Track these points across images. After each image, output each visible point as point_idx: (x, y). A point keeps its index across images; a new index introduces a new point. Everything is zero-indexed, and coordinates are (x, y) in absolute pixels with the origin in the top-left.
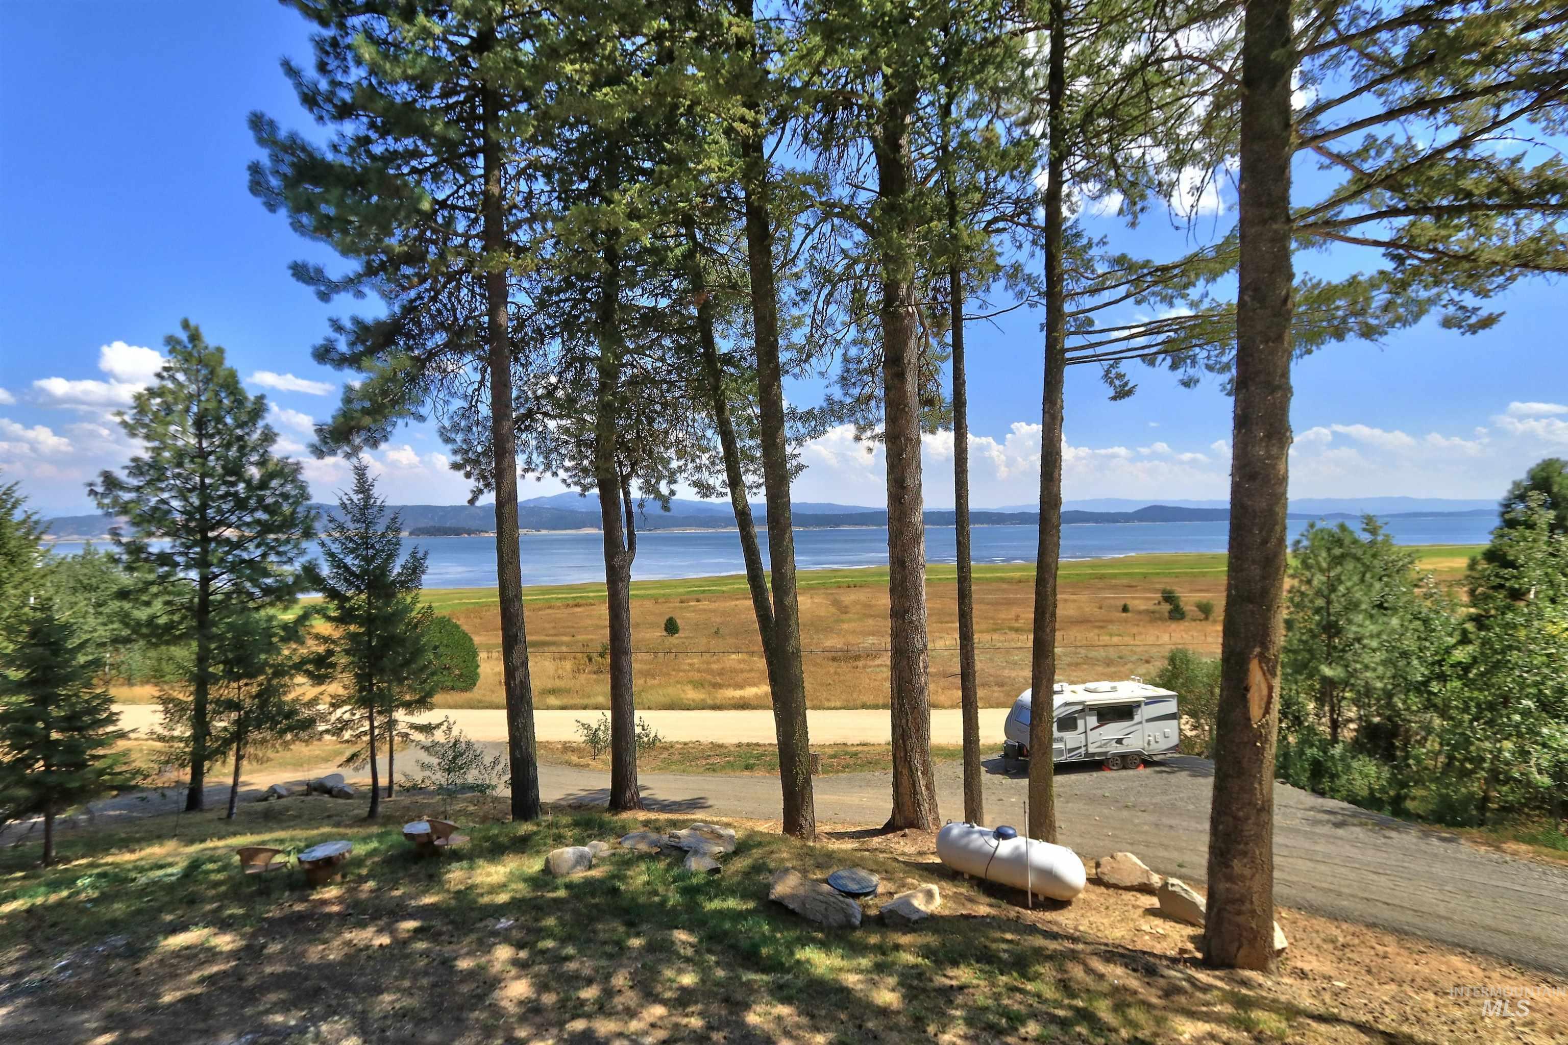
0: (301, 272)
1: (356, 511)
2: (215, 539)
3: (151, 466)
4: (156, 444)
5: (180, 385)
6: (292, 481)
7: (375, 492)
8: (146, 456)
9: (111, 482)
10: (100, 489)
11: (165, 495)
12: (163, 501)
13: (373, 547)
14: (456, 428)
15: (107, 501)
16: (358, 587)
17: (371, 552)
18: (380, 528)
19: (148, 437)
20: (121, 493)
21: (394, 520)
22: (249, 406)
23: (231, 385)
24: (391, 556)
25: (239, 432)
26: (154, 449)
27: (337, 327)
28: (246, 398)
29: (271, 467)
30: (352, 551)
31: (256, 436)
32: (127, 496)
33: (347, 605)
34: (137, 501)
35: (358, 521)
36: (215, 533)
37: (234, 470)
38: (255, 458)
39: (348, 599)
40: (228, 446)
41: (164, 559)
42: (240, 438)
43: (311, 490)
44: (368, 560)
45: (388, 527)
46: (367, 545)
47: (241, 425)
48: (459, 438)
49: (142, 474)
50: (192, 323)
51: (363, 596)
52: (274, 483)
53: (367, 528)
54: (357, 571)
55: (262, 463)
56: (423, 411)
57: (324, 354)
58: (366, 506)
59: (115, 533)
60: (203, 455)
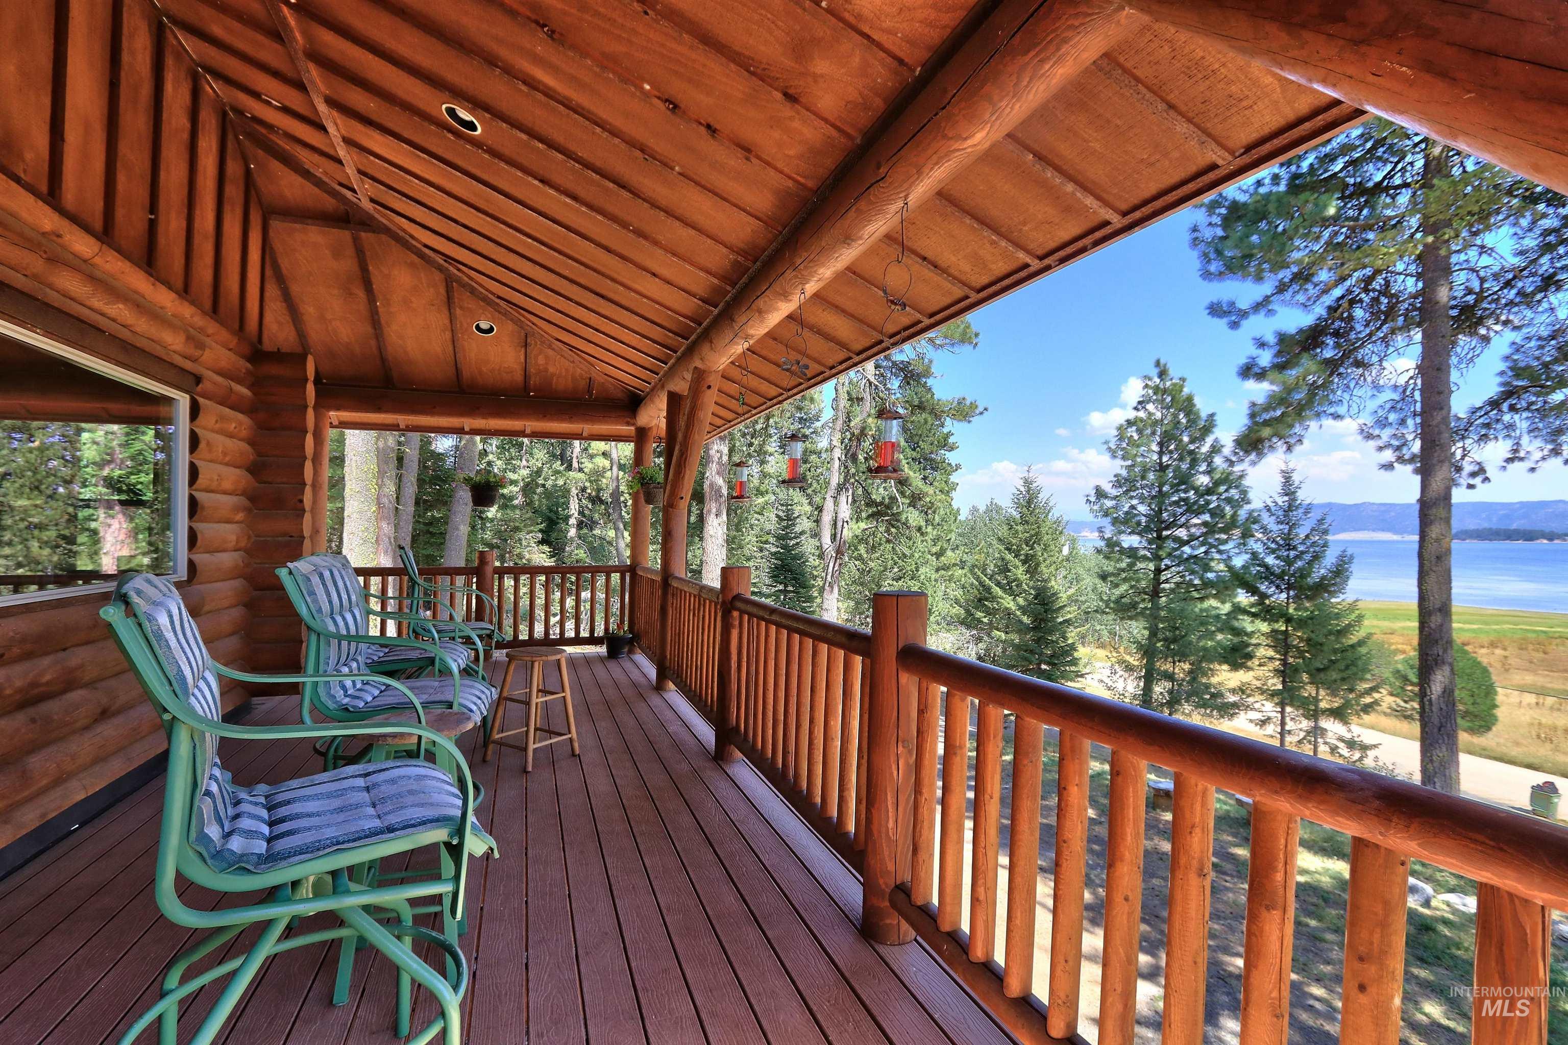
0: (1216, 310)
1: (1280, 513)
2: (1168, 537)
3: (1126, 480)
4: (1129, 463)
5: (1150, 414)
6: (1237, 487)
7: (1301, 495)
8: (1124, 473)
9: (1100, 494)
10: (1093, 499)
11: (1134, 502)
12: (1133, 507)
13: (1295, 548)
14: (1382, 423)
15: (1095, 508)
16: (1278, 587)
17: (1292, 554)
18: (1302, 532)
19: (1124, 458)
20: (1106, 501)
21: (1321, 521)
22: (1202, 424)
23: (1188, 406)
24: (1316, 557)
25: (1192, 447)
26: (1128, 467)
27: (1262, 345)
28: (1199, 417)
29: (1217, 476)
30: (1273, 551)
31: (1205, 449)
32: (1109, 503)
33: (1267, 602)
34: (1116, 508)
35: (1281, 523)
36: (1169, 532)
37: (1184, 480)
38: (1203, 467)
39: (1268, 597)
40: (1181, 459)
41: (1132, 553)
42: (1191, 452)
43: (1251, 495)
44: (1289, 562)
45: (1313, 529)
46: (1290, 547)
47: (1192, 441)
48: (1386, 434)
49: (1121, 487)
50: (1162, 362)
51: (1284, 596)
52: (1222, 488)
53: (1290, 530)
54: (1278, 571)
55: (1209, 472)
56: (1342, 410)
57: (1248, 371)
58: (1291, 507)
59: (1100, 530)
60: (1162, 468)
